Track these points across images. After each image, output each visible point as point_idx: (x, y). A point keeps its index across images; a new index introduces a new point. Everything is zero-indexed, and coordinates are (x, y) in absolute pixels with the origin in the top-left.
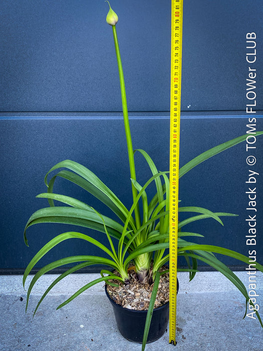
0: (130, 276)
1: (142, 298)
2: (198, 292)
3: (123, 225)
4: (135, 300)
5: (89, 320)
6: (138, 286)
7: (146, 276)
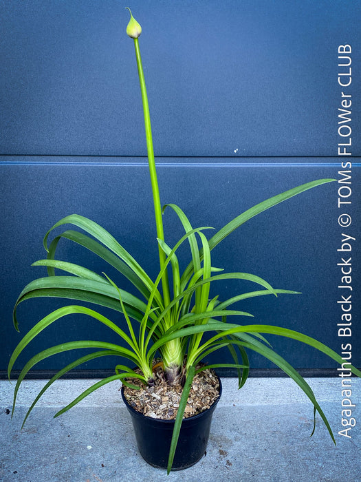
0: (156, 376)
1: (171, 403)
2: (249, 404)
3: (146, 303)
4: (161, 406)
5: (99, 440)
6: (166, 388)
7: (177, 375)
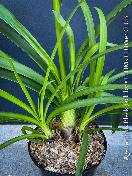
0: (55, 132)
1: (66, 159)
2: (119, 144)
4: (58, 161)
5: (18, 170)
6: (62, 144)
7: (72, 134)
